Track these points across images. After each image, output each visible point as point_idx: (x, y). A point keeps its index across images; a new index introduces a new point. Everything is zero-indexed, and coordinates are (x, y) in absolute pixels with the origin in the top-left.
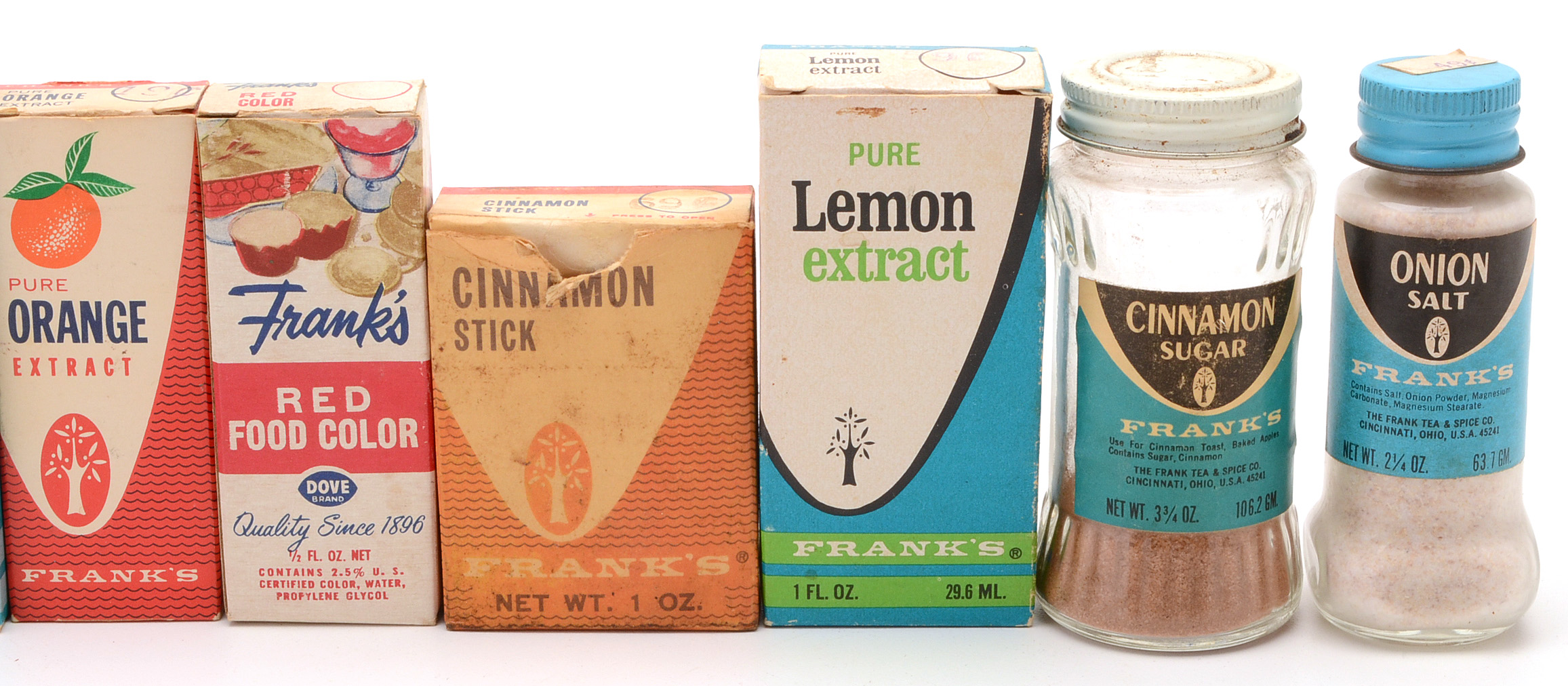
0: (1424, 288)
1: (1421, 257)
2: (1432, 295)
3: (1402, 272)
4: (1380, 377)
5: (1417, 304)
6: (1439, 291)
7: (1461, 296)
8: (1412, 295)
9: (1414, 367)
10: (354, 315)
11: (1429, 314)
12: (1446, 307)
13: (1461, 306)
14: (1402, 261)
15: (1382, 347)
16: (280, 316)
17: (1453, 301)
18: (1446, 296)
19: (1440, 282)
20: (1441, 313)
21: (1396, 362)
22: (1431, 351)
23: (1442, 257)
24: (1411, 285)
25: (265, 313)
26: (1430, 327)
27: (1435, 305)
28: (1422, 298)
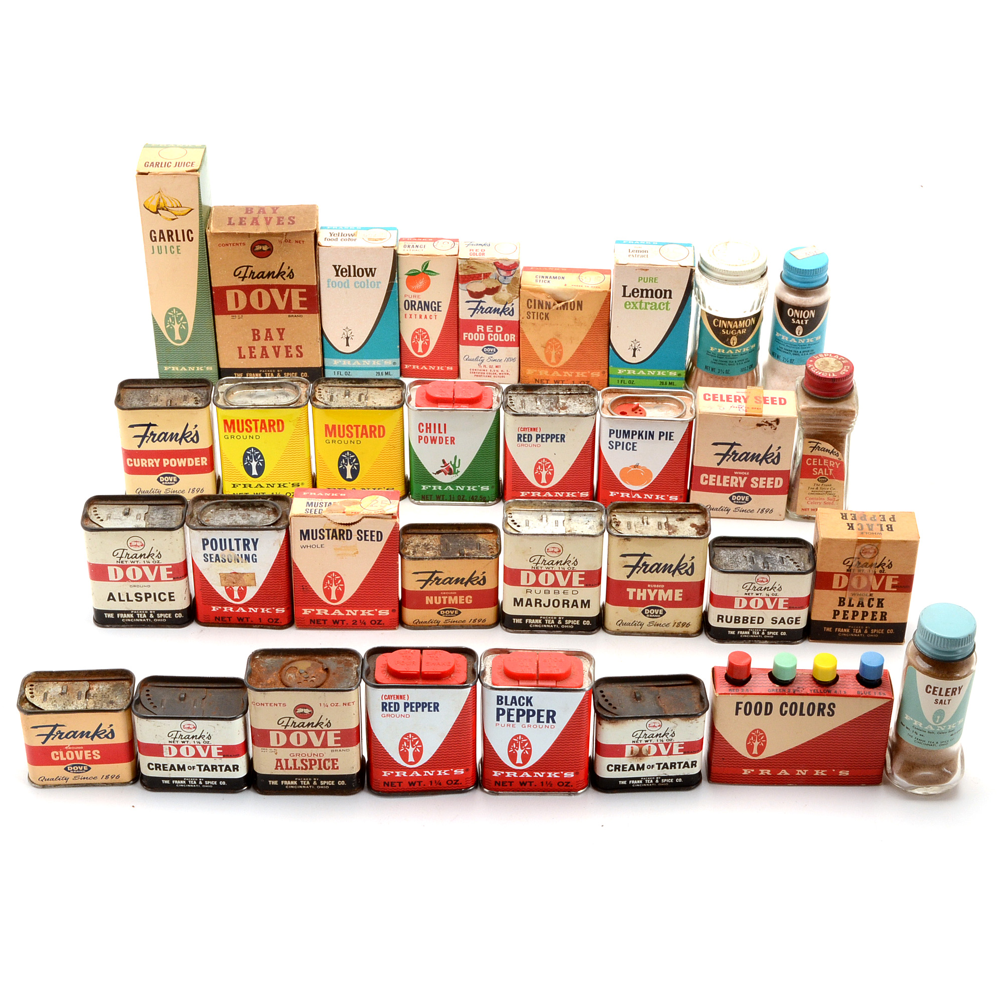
0: (796, 318)
1: (796, 311)
2: (798, 320)
3: (791, 314)
4: (783, 338)
5: (794, 322)
6: (800, 320)
7: (806, 321)
8: (793, 320)
9: (793, 337)
10: (499, 309)
11: (798, 325)
12: (802, 323)
13: (806, 323)
14: (791, 311)
15: (784, 331)
16: (479, 308)
17: (804, 322)
18: (802, 321)
19: (801, 317)
20: (801, 325)
21: (787, 335)
22: (797, 334)
23: (802, 311)
24: (793, 317)
25: (475, 308)
26: (797, 328)
27: (799, 323)
28: (796, 321)
